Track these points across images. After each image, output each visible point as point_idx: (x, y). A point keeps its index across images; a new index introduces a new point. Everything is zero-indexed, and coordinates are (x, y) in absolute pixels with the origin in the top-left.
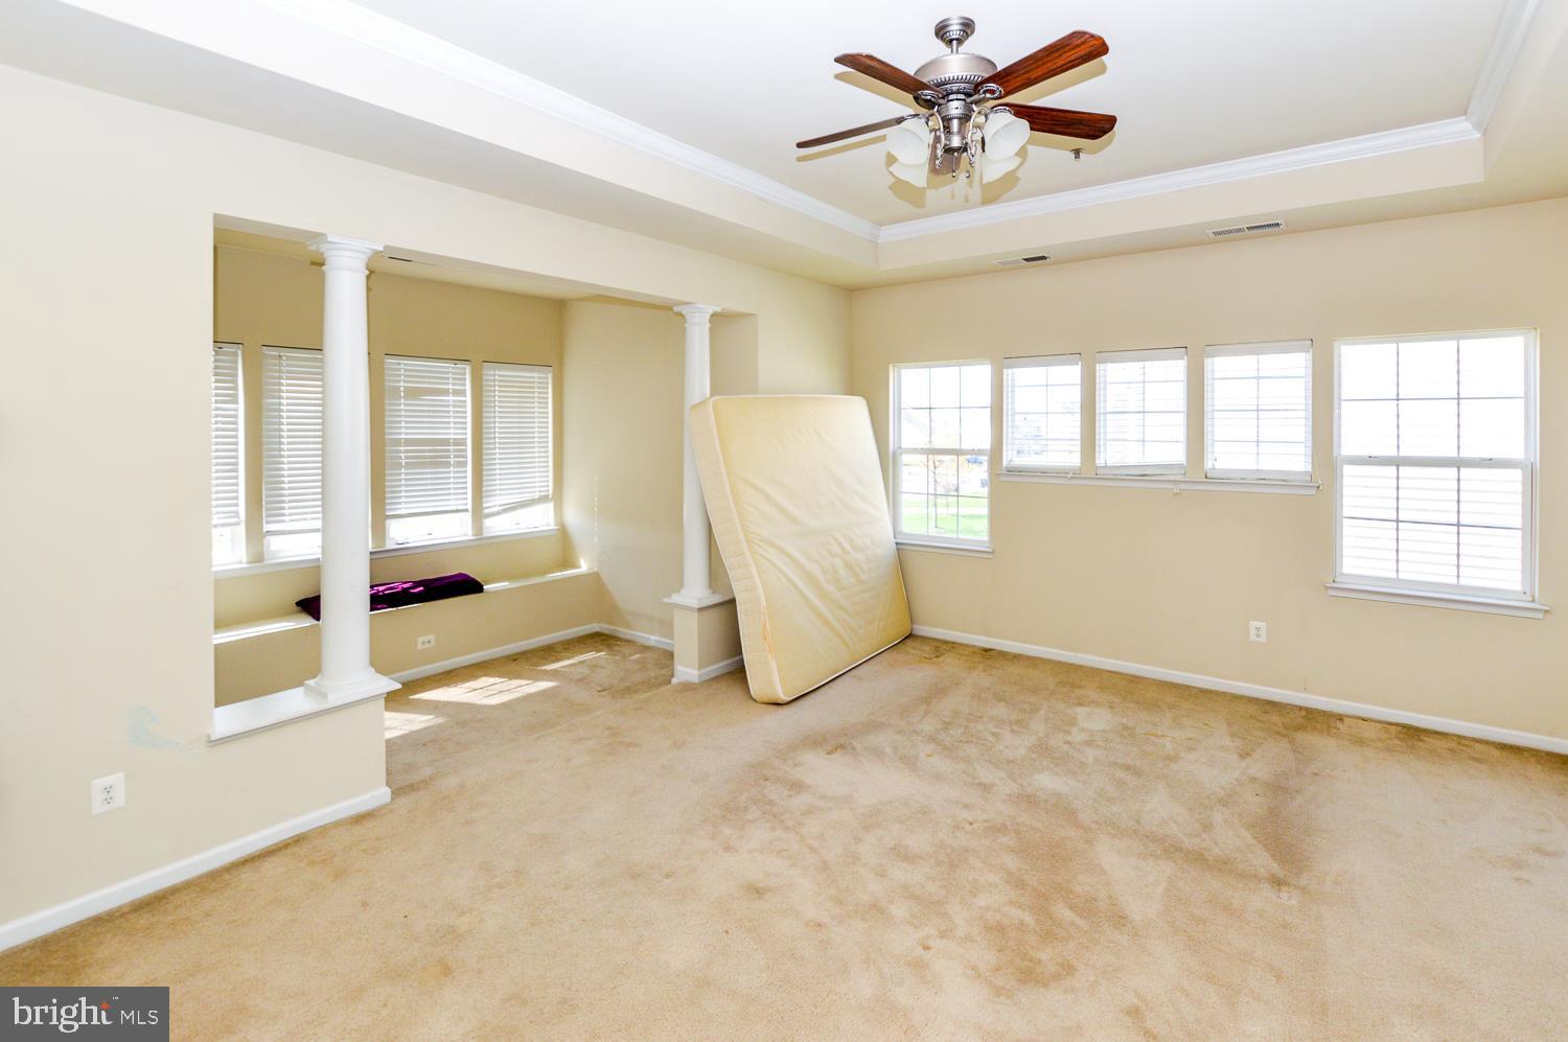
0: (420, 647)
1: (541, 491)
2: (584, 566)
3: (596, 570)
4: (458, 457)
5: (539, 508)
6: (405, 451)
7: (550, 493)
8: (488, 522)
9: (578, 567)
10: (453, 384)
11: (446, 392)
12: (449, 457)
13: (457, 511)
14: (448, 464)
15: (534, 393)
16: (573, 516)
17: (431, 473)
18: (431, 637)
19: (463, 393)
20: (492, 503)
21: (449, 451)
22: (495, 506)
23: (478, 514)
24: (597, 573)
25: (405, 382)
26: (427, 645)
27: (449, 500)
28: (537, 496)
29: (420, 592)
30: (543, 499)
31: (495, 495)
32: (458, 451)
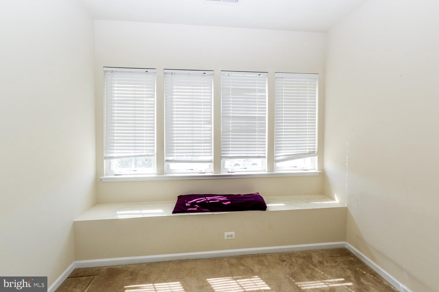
0: (226, 238)
1: (310, 149)
2: (337, 201)
3: (346, 206)
4: (260, 127)
5: (308, 160)
6: (232, 123)
7: (316, 150)
8: (278, 164)
9: (332, 199)
10: (258, 86)
11: (254, 91)
12: (255, 127)
13: (259, 157)
14: (255, 131)
15: (307, 90)
16: (330, 166)
17: (245, 135)
18: (233, 233)
19: (264, 91)
20: (281, 154)
21: (255, 123)
22: (282, 156)
23: (272, 160)
24: (347, 207)
25: (232, 86)
26: (230, 238)
27: (256, 150)
28: (307, 151)
29: (228, 204)
30: (311, 154)
31: (282, 150)
32: (260, 123)
